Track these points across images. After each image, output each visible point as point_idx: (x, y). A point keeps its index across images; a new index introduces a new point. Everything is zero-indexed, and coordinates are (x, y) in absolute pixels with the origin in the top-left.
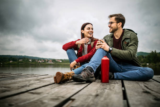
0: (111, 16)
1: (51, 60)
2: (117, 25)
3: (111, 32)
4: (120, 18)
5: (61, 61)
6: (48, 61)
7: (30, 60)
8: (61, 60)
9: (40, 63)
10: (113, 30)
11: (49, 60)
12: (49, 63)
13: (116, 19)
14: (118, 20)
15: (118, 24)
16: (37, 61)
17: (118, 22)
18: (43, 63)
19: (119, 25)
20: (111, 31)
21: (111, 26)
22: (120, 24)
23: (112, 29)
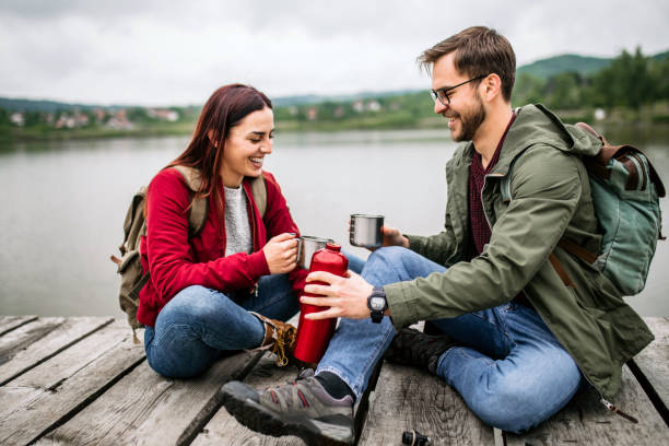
0: (434, 57)
1: (122, 113)
2: (477, 97)
3: (460, 139)
4: (484, 50)
5: (173, 117)
6: (107, 118)
7: (17, 119)
8: (173, 109)
9: (65, 128)
10: (463, 125)
11: (112, 112)
12: (114, 125)
13: (462, 65)
14: (472, 68)
15: (483, 86)
16: (50, 119)
17: (477, 79)
18: (84, 127)
19: (488, 89)
20: (457, 133)
21: (448, 107)
22: (494, 81)
23: (458, 125)
